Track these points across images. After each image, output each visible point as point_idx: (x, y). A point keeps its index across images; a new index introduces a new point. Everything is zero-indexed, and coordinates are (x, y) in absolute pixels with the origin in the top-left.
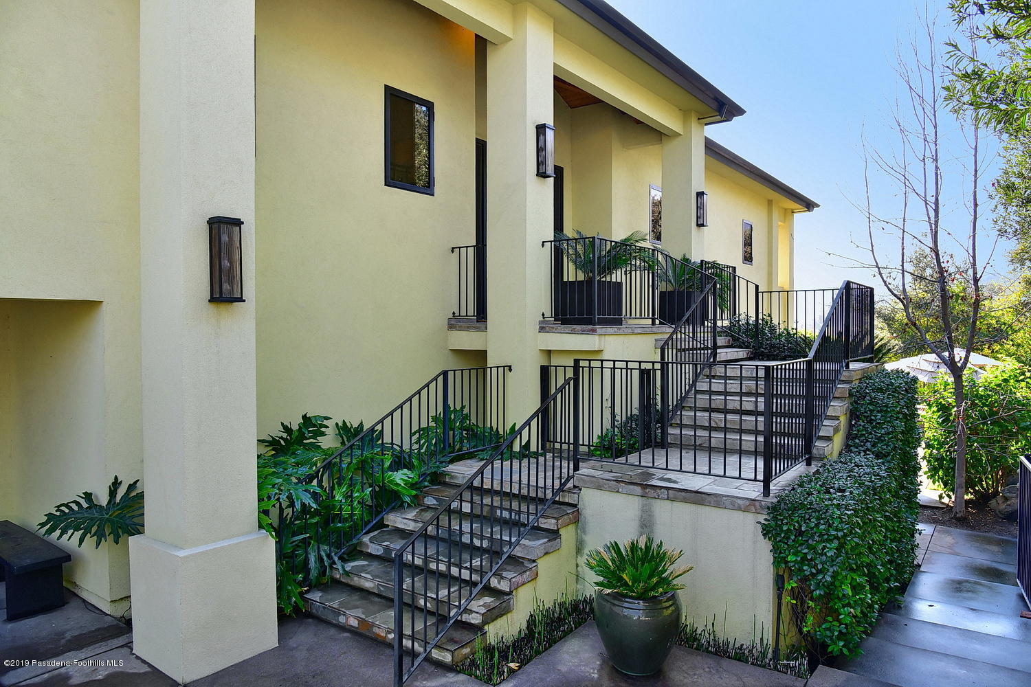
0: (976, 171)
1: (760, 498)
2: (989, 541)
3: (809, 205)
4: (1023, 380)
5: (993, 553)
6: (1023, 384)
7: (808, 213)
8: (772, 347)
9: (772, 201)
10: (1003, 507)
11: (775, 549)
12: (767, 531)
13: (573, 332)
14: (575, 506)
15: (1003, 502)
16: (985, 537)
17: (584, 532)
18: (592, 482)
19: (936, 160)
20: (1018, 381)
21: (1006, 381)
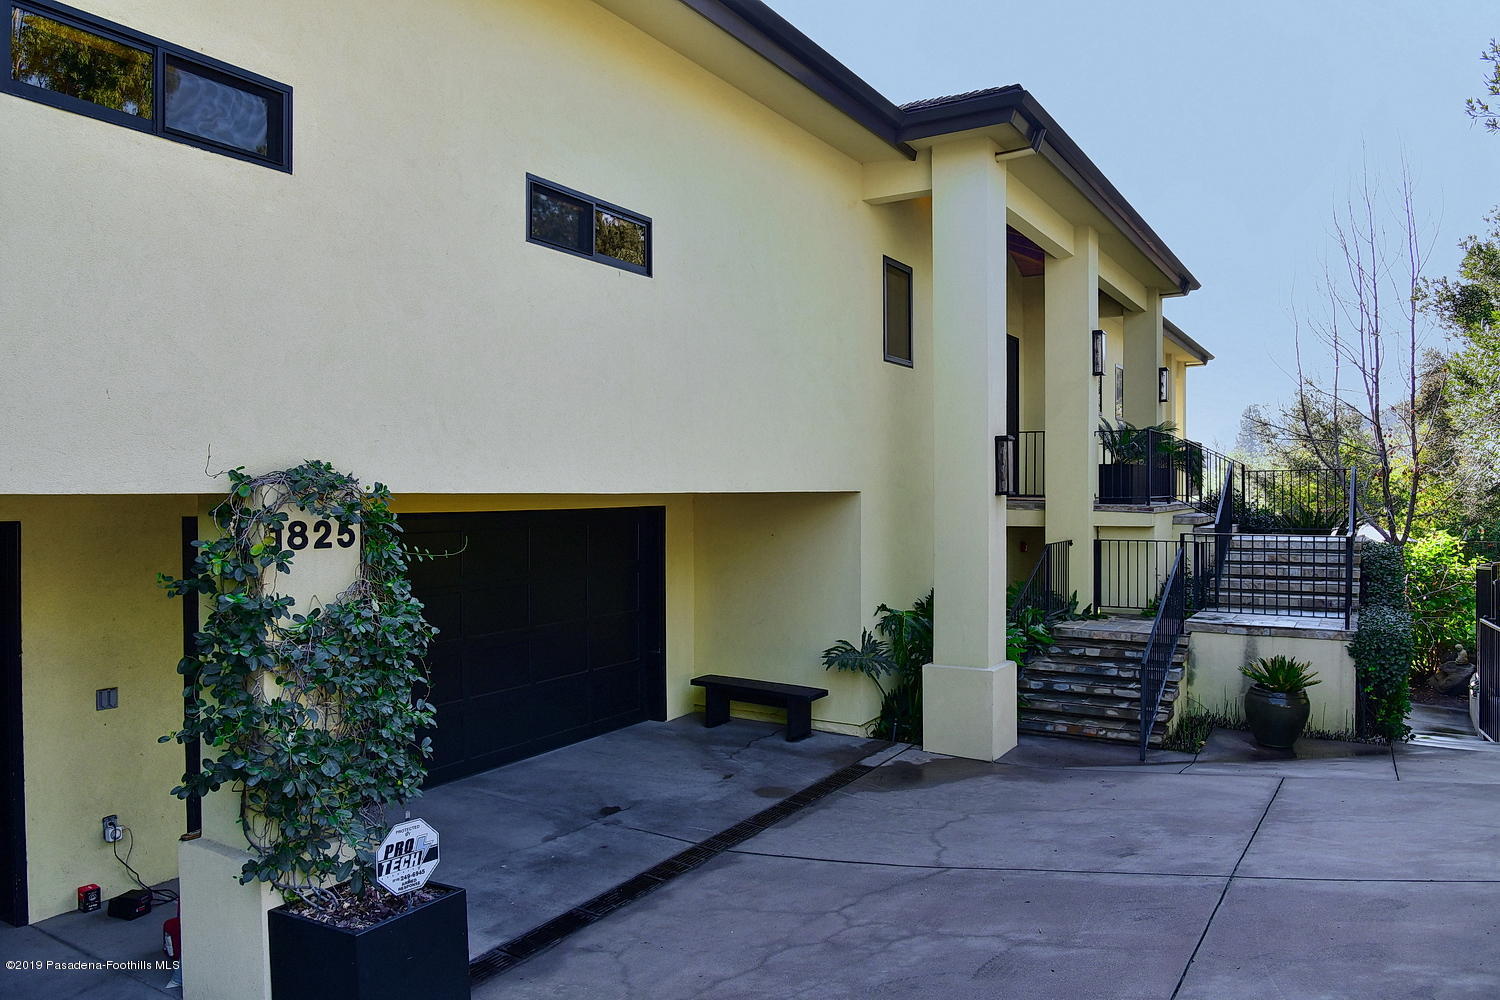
0: (1413, 343)
1: (1344, 629)
2: (1438, 711)
3: (1204, 357)
4: (1454, 555)
5: (1445, 719)
6: (1456, 558)
7: (1203, 367)
8: (1258, 522)
9: (1170, 355)
10: (1443, 682)
11: (1358, 665)
12: (1352, 652)
13: (1130, 511)
14: (1186, 647)
15: (1443, 678)
16: (1433, 709)
17: (1194, 667)
18: (1201, 627)
19: (1376, 333)
20: (1451, 555)
21: (1439, 555)
